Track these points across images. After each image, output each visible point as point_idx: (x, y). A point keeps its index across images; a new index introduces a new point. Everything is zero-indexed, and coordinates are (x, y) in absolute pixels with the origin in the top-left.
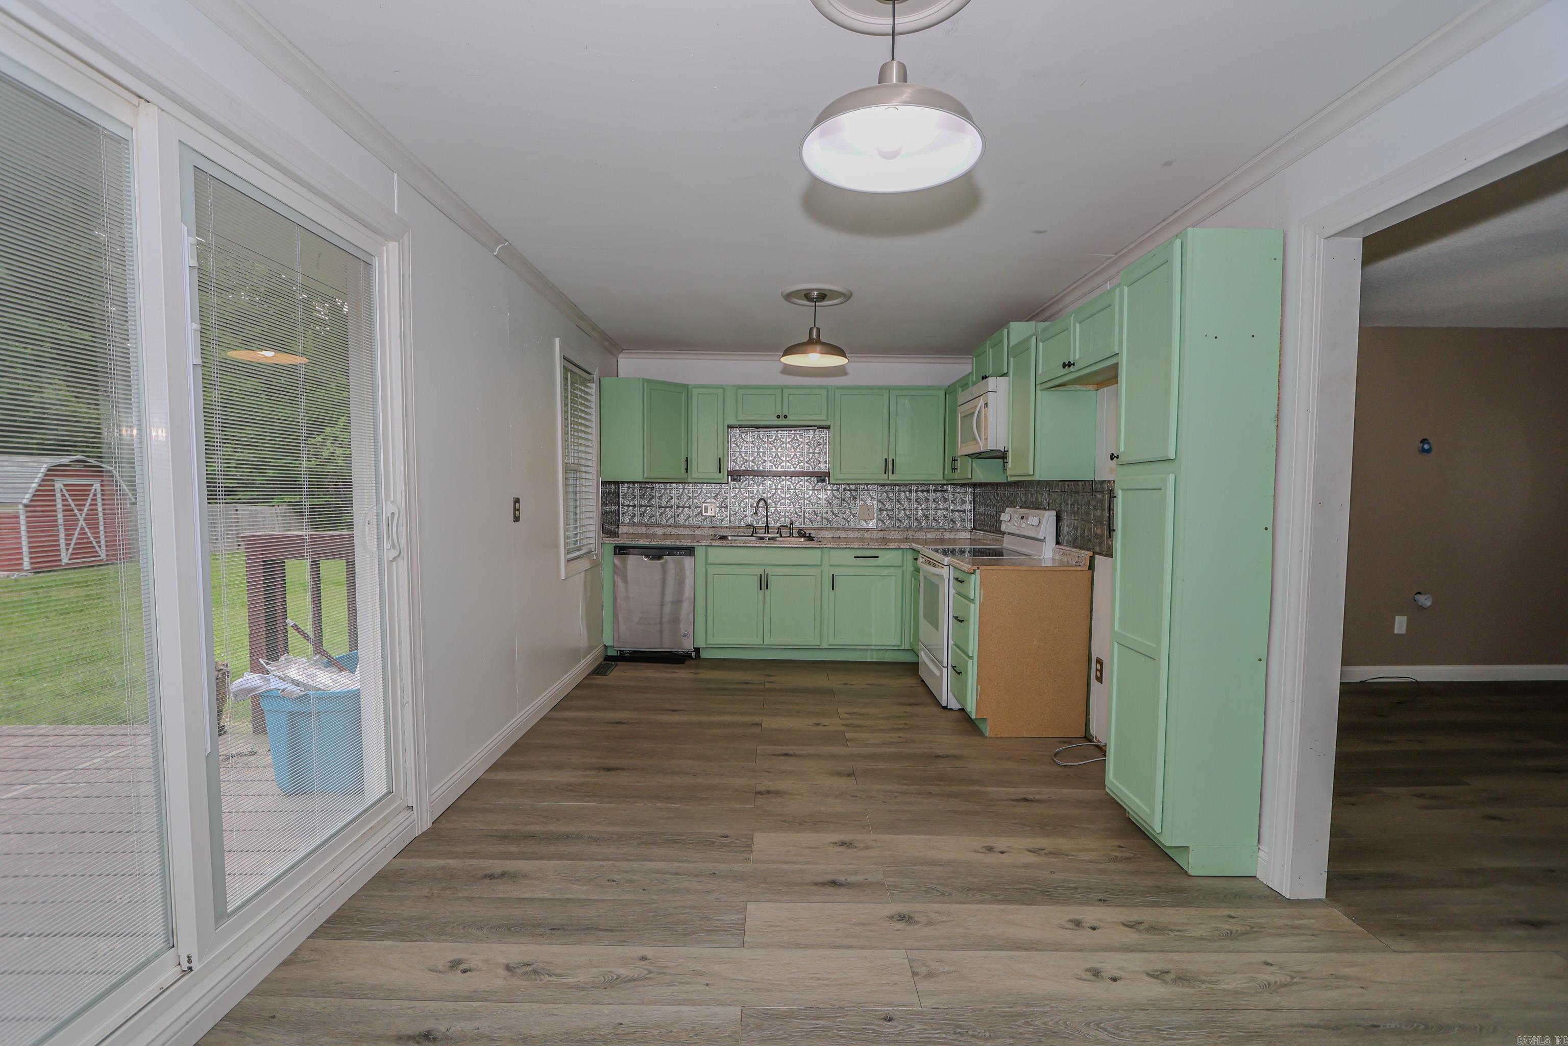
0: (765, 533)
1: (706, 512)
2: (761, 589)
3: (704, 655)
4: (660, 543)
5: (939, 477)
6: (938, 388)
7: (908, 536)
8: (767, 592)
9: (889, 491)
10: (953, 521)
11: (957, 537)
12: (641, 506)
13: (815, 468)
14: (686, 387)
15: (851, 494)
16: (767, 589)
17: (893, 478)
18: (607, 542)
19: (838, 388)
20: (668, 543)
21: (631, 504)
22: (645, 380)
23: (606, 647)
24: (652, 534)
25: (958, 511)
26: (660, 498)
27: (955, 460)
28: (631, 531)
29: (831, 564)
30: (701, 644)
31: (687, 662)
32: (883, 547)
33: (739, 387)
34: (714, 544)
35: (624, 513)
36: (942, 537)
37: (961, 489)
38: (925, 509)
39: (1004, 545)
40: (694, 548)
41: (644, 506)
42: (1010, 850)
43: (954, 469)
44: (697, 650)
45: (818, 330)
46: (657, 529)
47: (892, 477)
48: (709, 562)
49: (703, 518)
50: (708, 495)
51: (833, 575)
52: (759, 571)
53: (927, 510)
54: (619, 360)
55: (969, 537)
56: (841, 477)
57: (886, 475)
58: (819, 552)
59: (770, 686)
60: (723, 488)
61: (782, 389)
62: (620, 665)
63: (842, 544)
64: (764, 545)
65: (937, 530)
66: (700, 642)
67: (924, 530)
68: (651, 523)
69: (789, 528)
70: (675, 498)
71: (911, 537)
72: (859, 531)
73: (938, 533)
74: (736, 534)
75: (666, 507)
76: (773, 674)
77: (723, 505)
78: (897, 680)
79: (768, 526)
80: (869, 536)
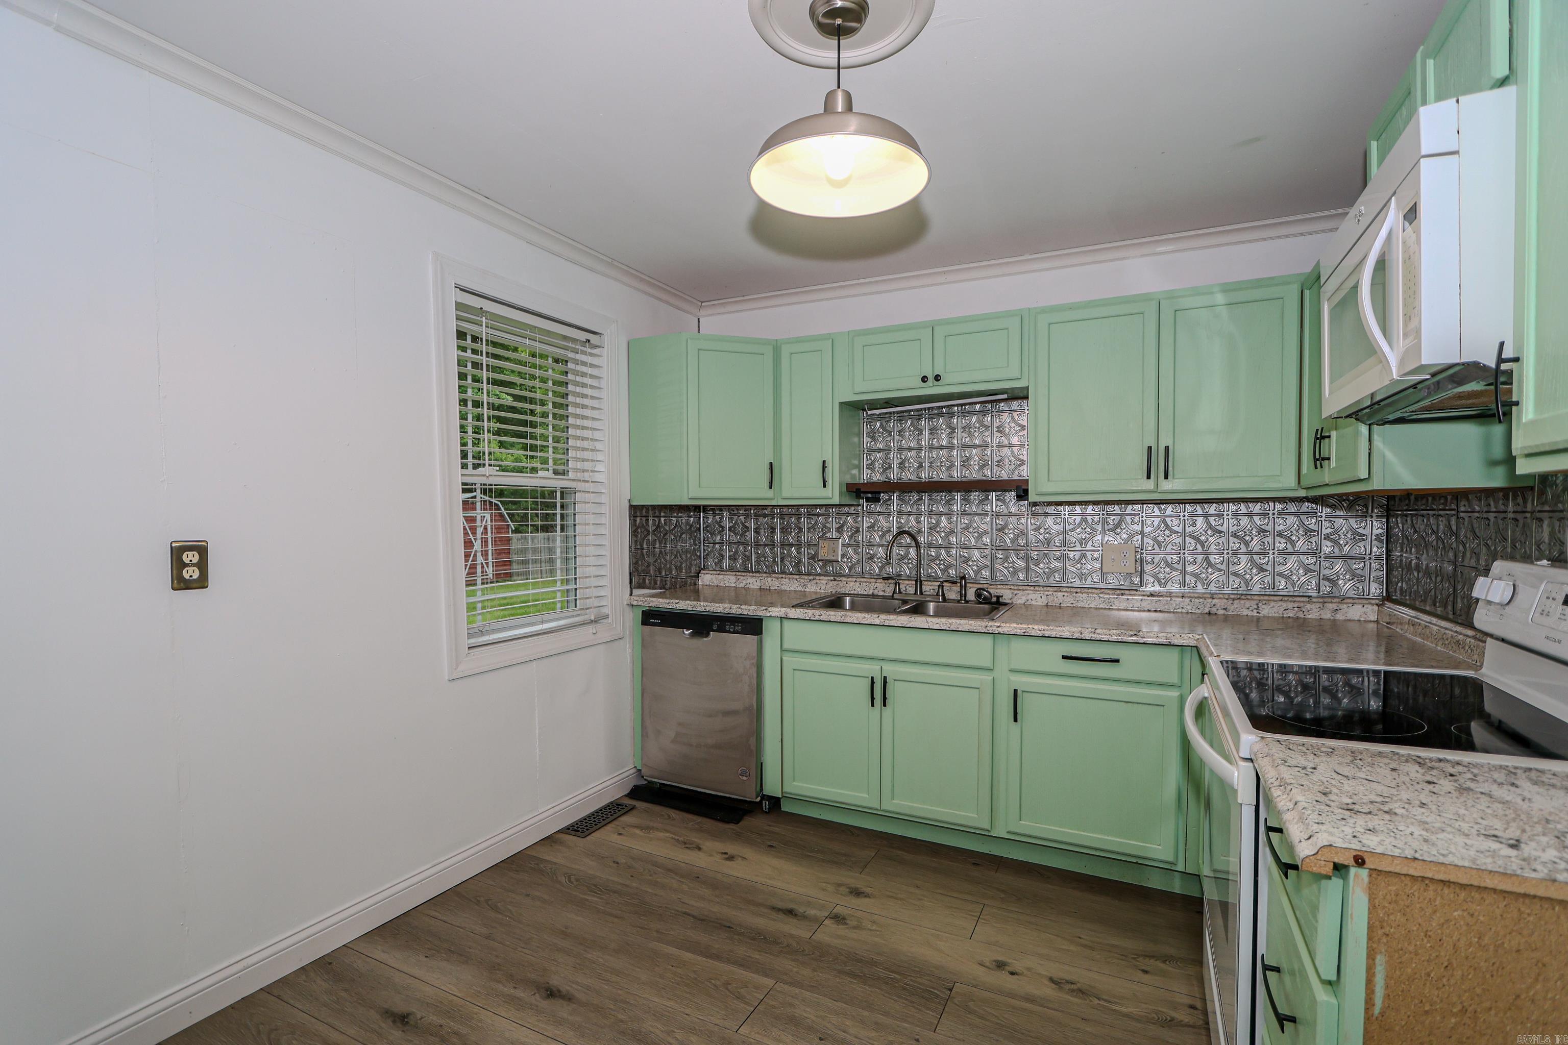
0: (915, 596)
1: (825, 553)
2: (873, 705)
4: (708, 609)
5: (1286, 482)
6: (1284, 281)
8: (887, 711)
10: (1331, 580)
11: (1340, 616)
13: (1013, 474)
14: (775, 344)
16: (885, 705)
17: (1169, 488)
18: (634, 603)
19: (1044, 311)
20: (720, 608)
21: (718, 539)
23: (637, 770)
25: (1345, 557)
26: (758, 530)
27: (1323, 438)
28: (716, 583)
29: (1016, 665)
30: (773, 789)
31: (748, 822)
32: (1129, 639)
33: (856, 334)
34: (791, 616)
35: (706, 555)
36: (1302, 616)
38: (1258, 553)
39: (1484, 670)
40: (766, 620)
43: (1320, 460)
44: (773, 800)
47: (1166, 485)
48: (785, 646)
49: (820, 563)
50: (828, 525)
51: (1015, 691)
52: (873, 669)
53: (1264, 553)
54: (701, 321)
55: (1373, 617)
56: (1049, 488)
57: (1156, 482)
58: (988, 641)
59: (829, 934)
60: (852, 514)
61: (932, 327)
62: (633, 808)
63: (1036, 627)
64: (877, 622)
65: (1286, 598)
66: (772, 787)
67: (1256, 597)
68: (746, 570)
69: (959, 585)
70: (778, 531)
71: (1221, 612)
72: (1101, 596)
73: (1290, 606)
74: (871, 593)
75: (765, 545)
76: (868, 890)
77: (852, 542)
78: (1140, 974)
79: (921, 582)
80: (1123, 606)
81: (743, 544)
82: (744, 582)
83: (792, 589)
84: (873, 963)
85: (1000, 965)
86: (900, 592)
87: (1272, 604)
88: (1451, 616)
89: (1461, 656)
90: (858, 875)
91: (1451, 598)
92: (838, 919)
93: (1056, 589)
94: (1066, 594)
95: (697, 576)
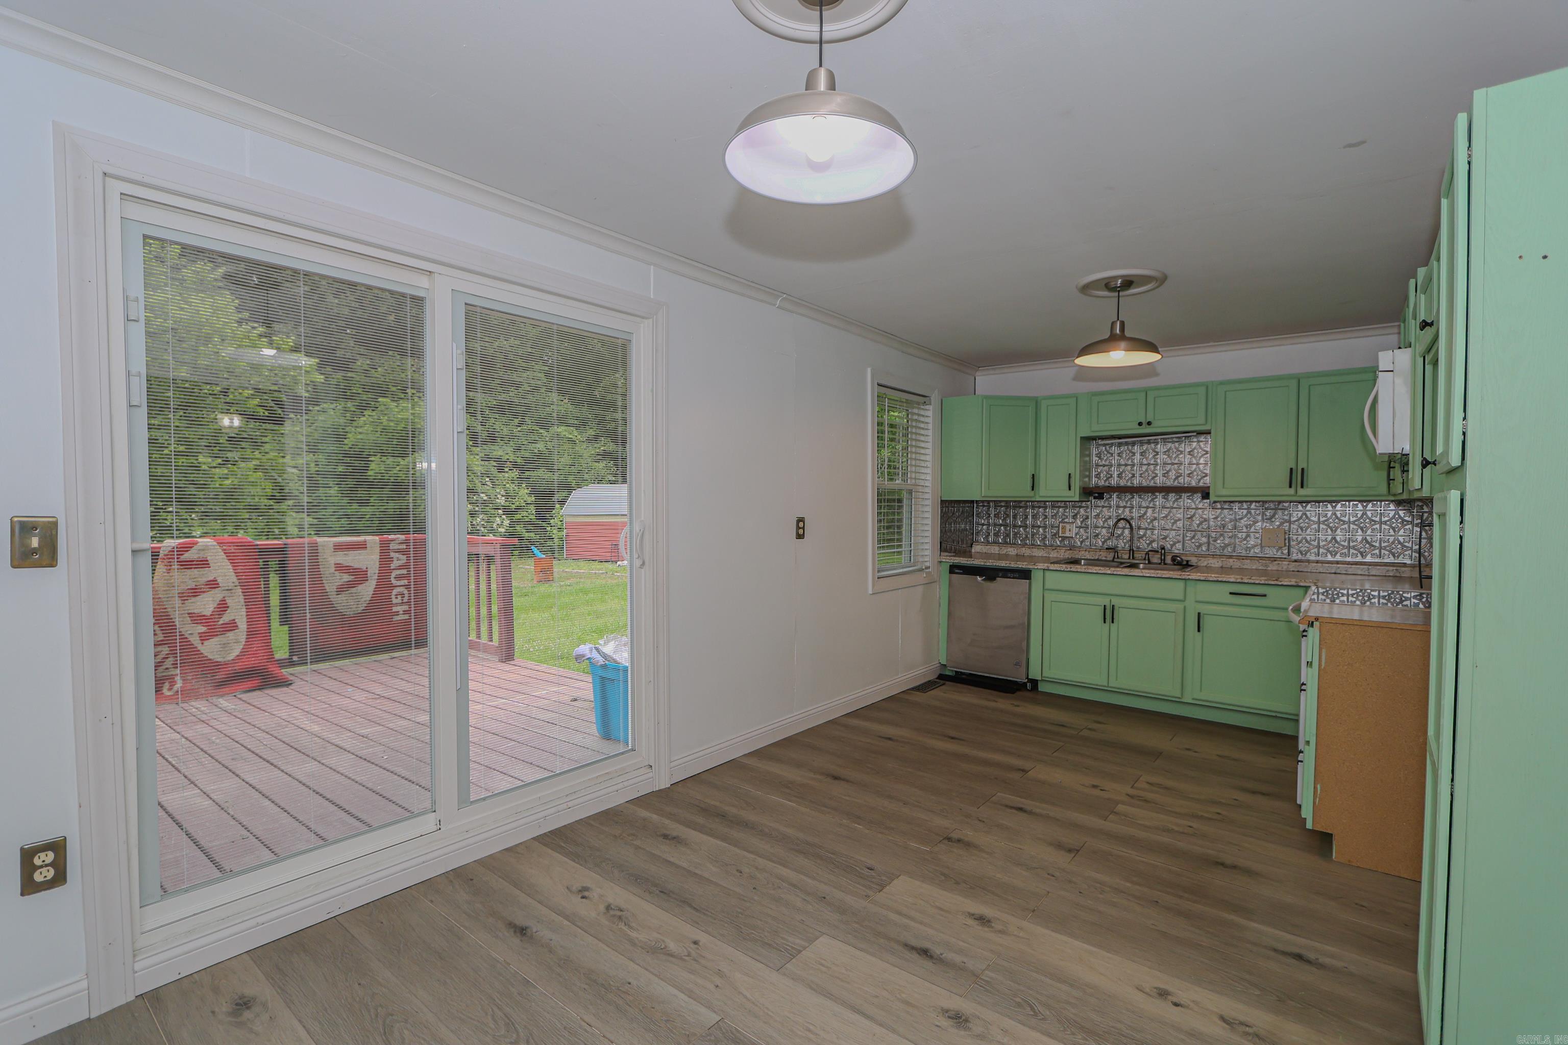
0: (1129, 558)
1: (1064, 532)
2: (1105, 622)
3: (1042, 687)
4: (994, 564)
5: (1381, 491)
8: (1114, 627)
12: (995, 525)
13: (1199, 482)
14: (1035, 399)
16: (1113, 622)
18: (944, 560)
19: (1222, 383)
20: (1003, 564)
21: (986, 523)
23: (941, 665)
24: (1005, 554)
26: (1015, 517)
28: (984, 551)
29: (1200, 598)
31: (1019, 694)
32: (1273, 583)
33: (1093, 395)
34: (1051, 568)
35: (978, 533)
36: (1399, 575)
40: (1033, 571)
41: (998, 525)
42: (1192, 1005)
44: (1035, 683)
45: (1123, 324)
46: (1010, 549)
47: (1301, 492)
48: (1046, 587)
49: (1060, 539)
50: (1066, 514)
52: (1106, 601)
54: (976, 377)
56: (1224, 492)
58: (1181, 584)
60: (1084, 507)
61: (1146, 391)
62: (945, 684)
63: (1213, 576)
64: (1109, 572)
65: (1389, 564)
66: (1035, 674)
67: (1367, 564)
68: (1005, 543)
69: (1160, 553)
70: (1030, 517)
71: (1343, 572)
72: (1260, 561)
73: (1391, 569)
74: (1097, 558)
75: (1020, 527)
77: (1083, 525)
79: (1133, 551)
80: (1275, 568)
81: (1004, 525)
82: (1005, 551)
83: (1040, 555)
85: (1188, 749)
86: (1118, 558)
87: (1379, 567)
92: (1093, 730)
93: (1228, 557)
94: (1235, 560)
95: (972, 547)
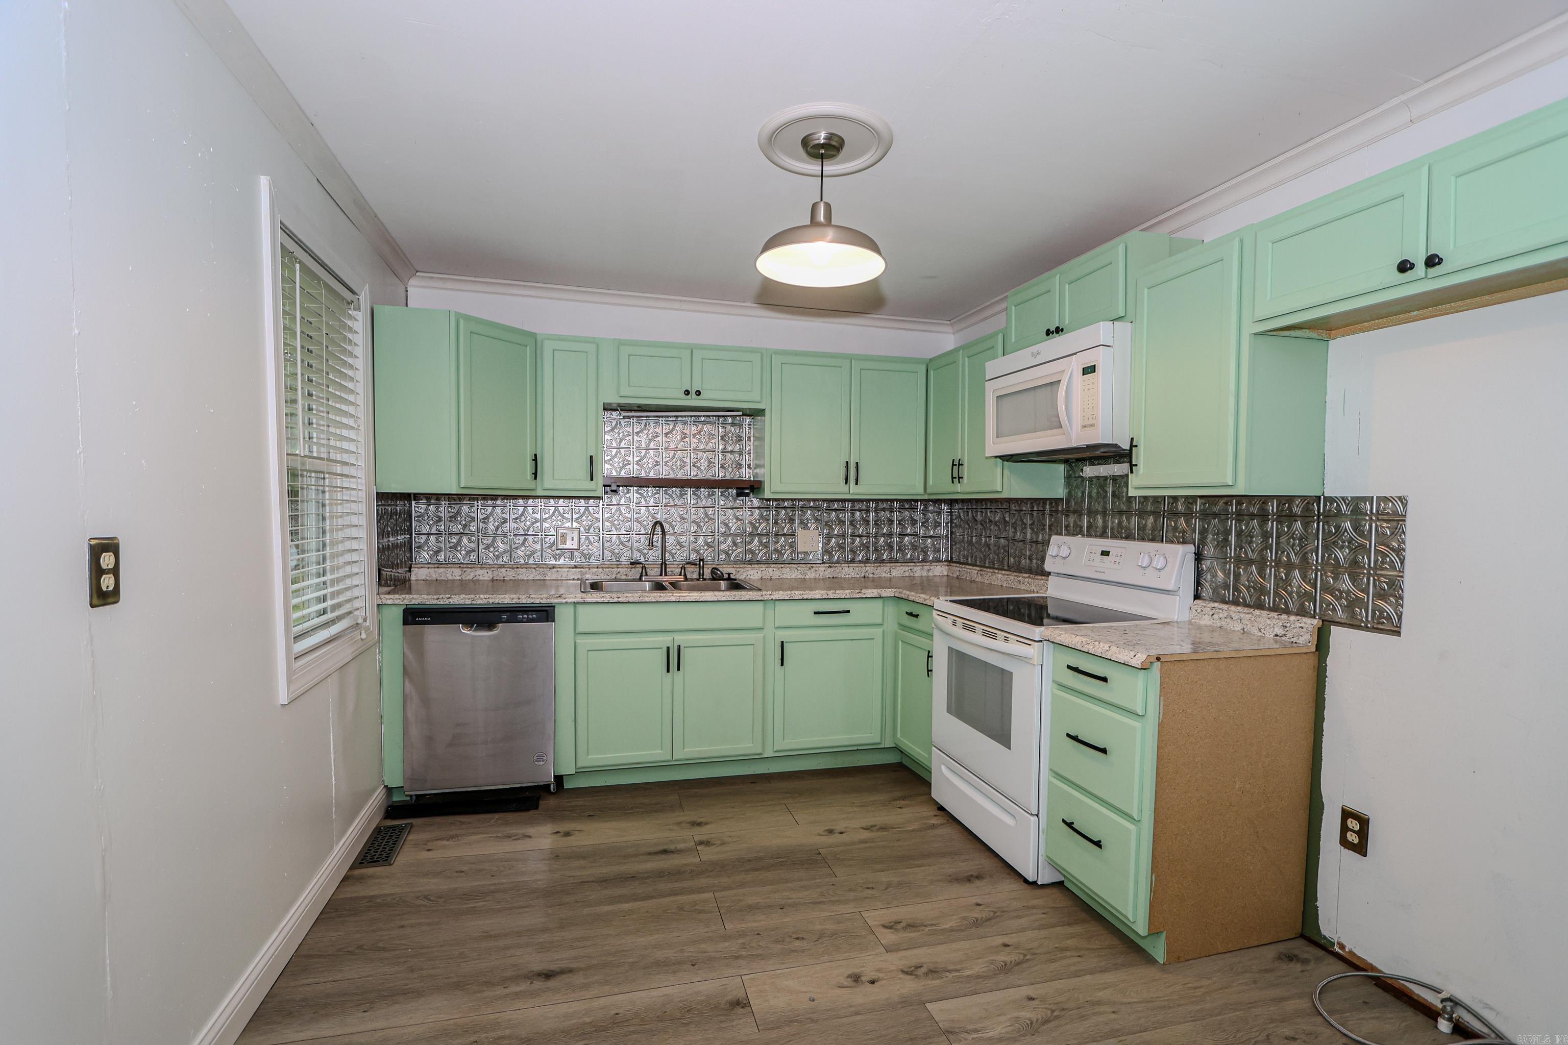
0: (661, 575)
1: (563, 542)
2: (668, 671)
3: (572, 784)
4: (491, 601)
5: (916, 490)
6: (918, 361)
7: (867, 574)
8: (678, 676)
9: (839, 510)
10: (924, 552)
11: (931, 574)
12: (451, 534)
13: (734, 474)
14: (533, 336)
15: (786, 514)
16: (679, 669)
17: (855, 491)
18: (389, 602)
19: (777, 352)
20: (506, 599)
21: (434, 530)
22: (459, 316)
23: (389, 790)
24: (472, 580)
25: (931, 537)
26: (485, 521)
27: (960, 465)
28: (434, 577)
29: (779, 625)
30: (567, 769)
32: (858, 596)
33: (621, 343)
34: (588, 601)
35: (419, 547)
36: (912, 575)
37: (934, 506)
38: (888, 535)
39: (1047, 592)
40: (554, 607)
41: (456, 534)
43: (957, 478)
44: (559, 779)
45: (827, 206)
46: (479, 572)
47: (855, 489)
48: (580, 630)
49: (560, 552)
50: (566, 516)
51: (782, 642)
52: (665, 640)
53: (890, 535)
54: (409, 289)
55: (946, 573)
56: (783, 488)
57: (847, 486)
58: (760, 606)
59: (708, 854)
60: (592, 506)
61: (692, 350)
62: (412, 826)
63: (797, 593)
64: (673, 599)
65: (904, 564)
66: (564, 765)
67: (888, 564)
69: (698, 566)
71: (871, 576)
72: (799, 568)
73: (907, 568)
74: (613, 577)
76: (702, 820)
78: (899, 810)
79: (666, 564)
80: (813, 576)
81: (467, 534)
83: (530, 578)
84: (759, 859)
85: (831, 832)
87: (898, 568)
88: (1006, 568)
89: (1023, 587)
90: (682, 813)
91: (1006, 558)
92: (707, 843)
93: (767, 565)
94: (775, 569)
95: (410, 571)
